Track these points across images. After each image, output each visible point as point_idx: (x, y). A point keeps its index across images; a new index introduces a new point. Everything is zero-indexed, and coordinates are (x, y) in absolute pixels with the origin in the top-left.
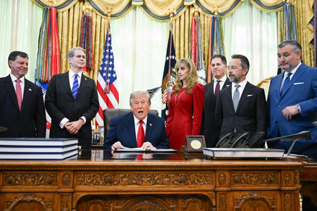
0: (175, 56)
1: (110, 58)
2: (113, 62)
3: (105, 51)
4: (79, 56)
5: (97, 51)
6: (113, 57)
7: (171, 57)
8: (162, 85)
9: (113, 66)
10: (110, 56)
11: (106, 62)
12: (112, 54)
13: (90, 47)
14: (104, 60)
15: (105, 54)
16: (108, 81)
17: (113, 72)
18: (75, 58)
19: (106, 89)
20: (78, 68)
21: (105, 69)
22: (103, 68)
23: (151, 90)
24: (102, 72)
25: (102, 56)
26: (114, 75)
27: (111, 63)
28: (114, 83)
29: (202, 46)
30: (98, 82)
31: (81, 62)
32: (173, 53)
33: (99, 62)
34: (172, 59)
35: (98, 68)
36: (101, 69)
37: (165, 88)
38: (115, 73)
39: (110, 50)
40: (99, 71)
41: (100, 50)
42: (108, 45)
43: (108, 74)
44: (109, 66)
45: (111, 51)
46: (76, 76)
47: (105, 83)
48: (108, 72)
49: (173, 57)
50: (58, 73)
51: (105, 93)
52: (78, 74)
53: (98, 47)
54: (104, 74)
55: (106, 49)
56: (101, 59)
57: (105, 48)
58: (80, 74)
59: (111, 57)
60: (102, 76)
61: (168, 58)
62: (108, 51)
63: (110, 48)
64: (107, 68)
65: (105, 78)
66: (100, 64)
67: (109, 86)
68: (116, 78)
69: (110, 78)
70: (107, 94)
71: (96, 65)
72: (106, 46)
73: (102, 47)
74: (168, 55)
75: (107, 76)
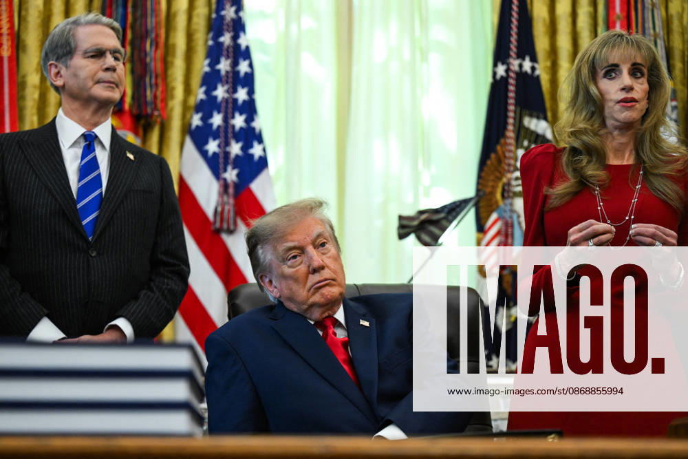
0: (534, 59)
1: (236, 73)
2: (251, 92)
3: (215, 38)
4: (99, 54)
5: (180, 40)
6: (251, 65)
7: (515, 64)
8: (478, 190)
9: (250, 109)
10: (235, 64)
11: (220, 92)
12: (246, 54)
13: (150, 22)
14: (211, 80)
15: (214, 54)
16: (231, 175)
17: (250, 136)
18: (78, 61)
19: (219, 213)
20: (93, 106)
21: (217, 120)
22: (206, 117)
23: (436, 211)
24: (199, 137)
25: (202, 65)
26: (256, 151)
27: (242, 95)
28: (256, 186)
29: (660, 14)
30: (182, 181)
31: (107, 76)
32: (527, 49)
33: (188, 90)
34: (521, 75)
35: (184, 116)
36: (196, 121)
37: (492, 208)
38: (260, 141)
39: (235, 38)
40: (187, 130)
41: (190, 36)
42: (229, 12)
43: (227, 144)
44: (231, 107)
45: (243, 41)
46: (90, 141)
47: (215, 186)
48: (226, 135)
49: (527, 65)
50: (8, 130)
51: (218, 232)
52: (97, 131)
53: (181, 22)
54: (213, 147)
55: (219, 33)
56: (196, 80)
57: (216, 26)
58: (104, 132)
59: (243, 67)
60: (204, 153)
61: (501, 70)
62: (226, 39)
63: (238, 27)
64: (226, 120)
65: (216, 164)
66: (192, 101)
67: (237, 196)
68: (263, 163)
69: (237, 163)
70: (224, 237)
71: (176, 106)
72: (222, 18)
73: (200, 23)
74: (500, 55)
75: (227, 154)
